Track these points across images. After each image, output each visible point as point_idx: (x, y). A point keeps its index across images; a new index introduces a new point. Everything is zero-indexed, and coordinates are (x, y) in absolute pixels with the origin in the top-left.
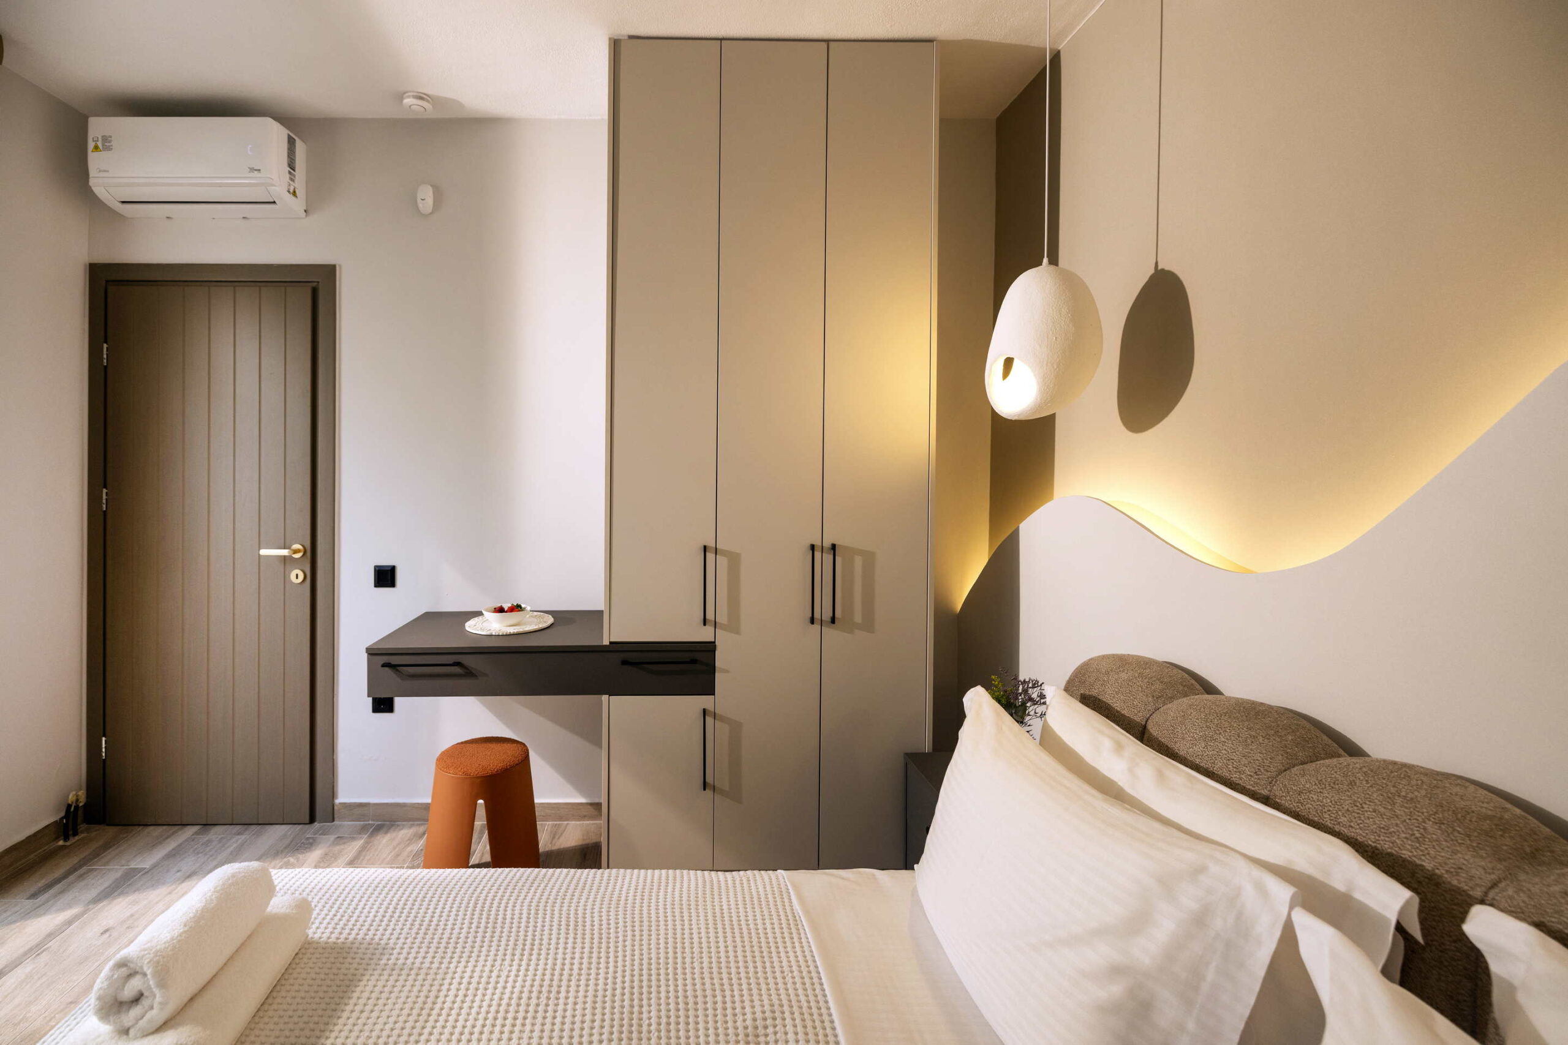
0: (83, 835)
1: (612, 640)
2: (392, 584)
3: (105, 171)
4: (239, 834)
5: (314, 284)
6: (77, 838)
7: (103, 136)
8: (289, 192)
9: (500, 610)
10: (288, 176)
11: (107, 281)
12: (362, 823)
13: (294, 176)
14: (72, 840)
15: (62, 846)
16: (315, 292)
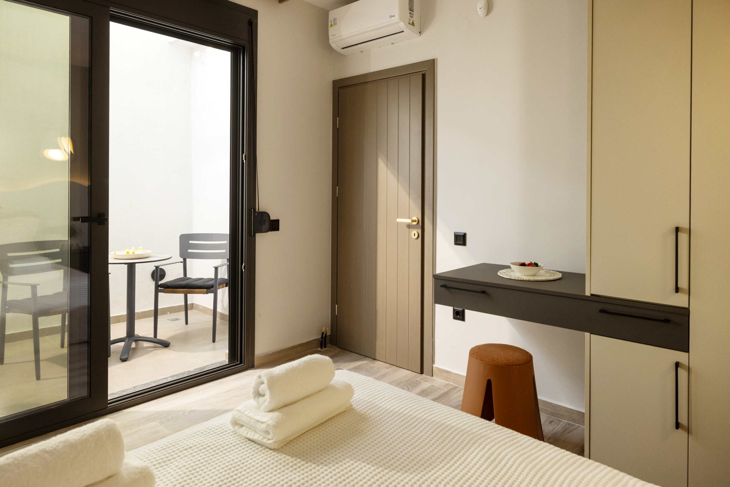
0: (328, 348)
1: (593, 293)
2: (464, 244)
3: (334, 35)
4: (387, 368)
5: (423, 72)
6: (326, 349)
7: (334, 19)
8: (409, 24)
9: (523, 265)
10: (409, 15)
11: (339, 88)
12: (447, 382)
13: (413, 14)
14: (324, 349)
15: (319, 350)
16: (424, 76)
